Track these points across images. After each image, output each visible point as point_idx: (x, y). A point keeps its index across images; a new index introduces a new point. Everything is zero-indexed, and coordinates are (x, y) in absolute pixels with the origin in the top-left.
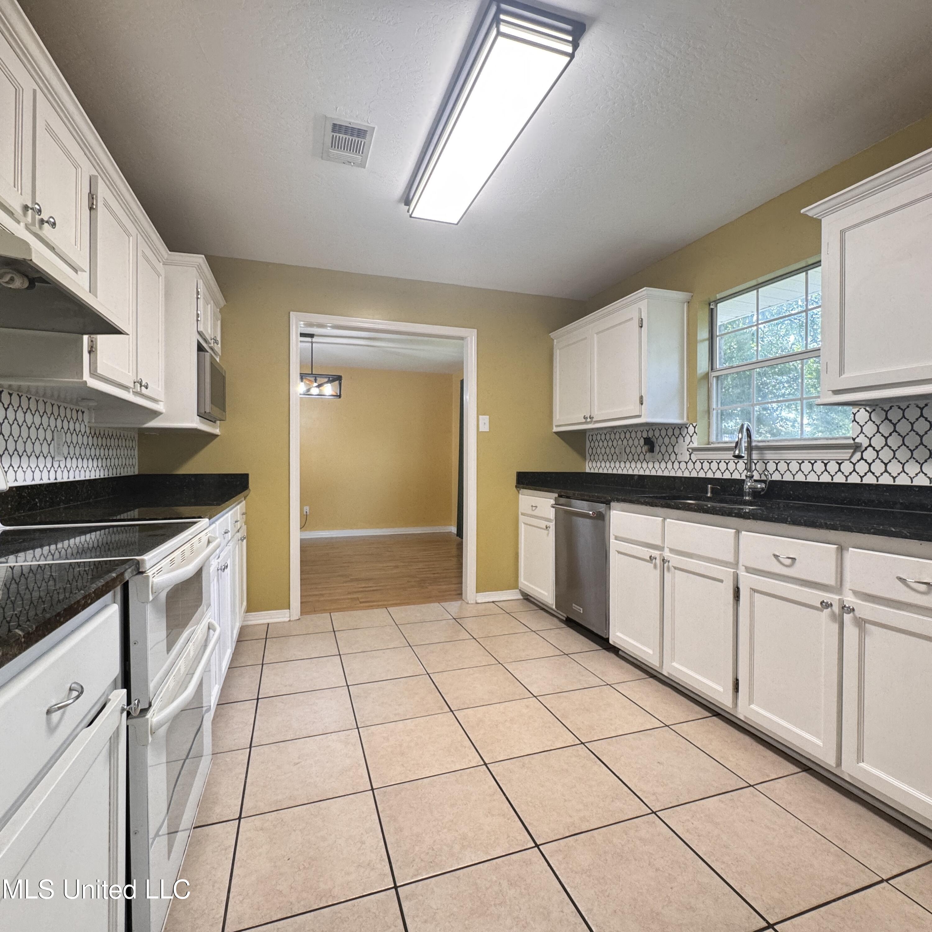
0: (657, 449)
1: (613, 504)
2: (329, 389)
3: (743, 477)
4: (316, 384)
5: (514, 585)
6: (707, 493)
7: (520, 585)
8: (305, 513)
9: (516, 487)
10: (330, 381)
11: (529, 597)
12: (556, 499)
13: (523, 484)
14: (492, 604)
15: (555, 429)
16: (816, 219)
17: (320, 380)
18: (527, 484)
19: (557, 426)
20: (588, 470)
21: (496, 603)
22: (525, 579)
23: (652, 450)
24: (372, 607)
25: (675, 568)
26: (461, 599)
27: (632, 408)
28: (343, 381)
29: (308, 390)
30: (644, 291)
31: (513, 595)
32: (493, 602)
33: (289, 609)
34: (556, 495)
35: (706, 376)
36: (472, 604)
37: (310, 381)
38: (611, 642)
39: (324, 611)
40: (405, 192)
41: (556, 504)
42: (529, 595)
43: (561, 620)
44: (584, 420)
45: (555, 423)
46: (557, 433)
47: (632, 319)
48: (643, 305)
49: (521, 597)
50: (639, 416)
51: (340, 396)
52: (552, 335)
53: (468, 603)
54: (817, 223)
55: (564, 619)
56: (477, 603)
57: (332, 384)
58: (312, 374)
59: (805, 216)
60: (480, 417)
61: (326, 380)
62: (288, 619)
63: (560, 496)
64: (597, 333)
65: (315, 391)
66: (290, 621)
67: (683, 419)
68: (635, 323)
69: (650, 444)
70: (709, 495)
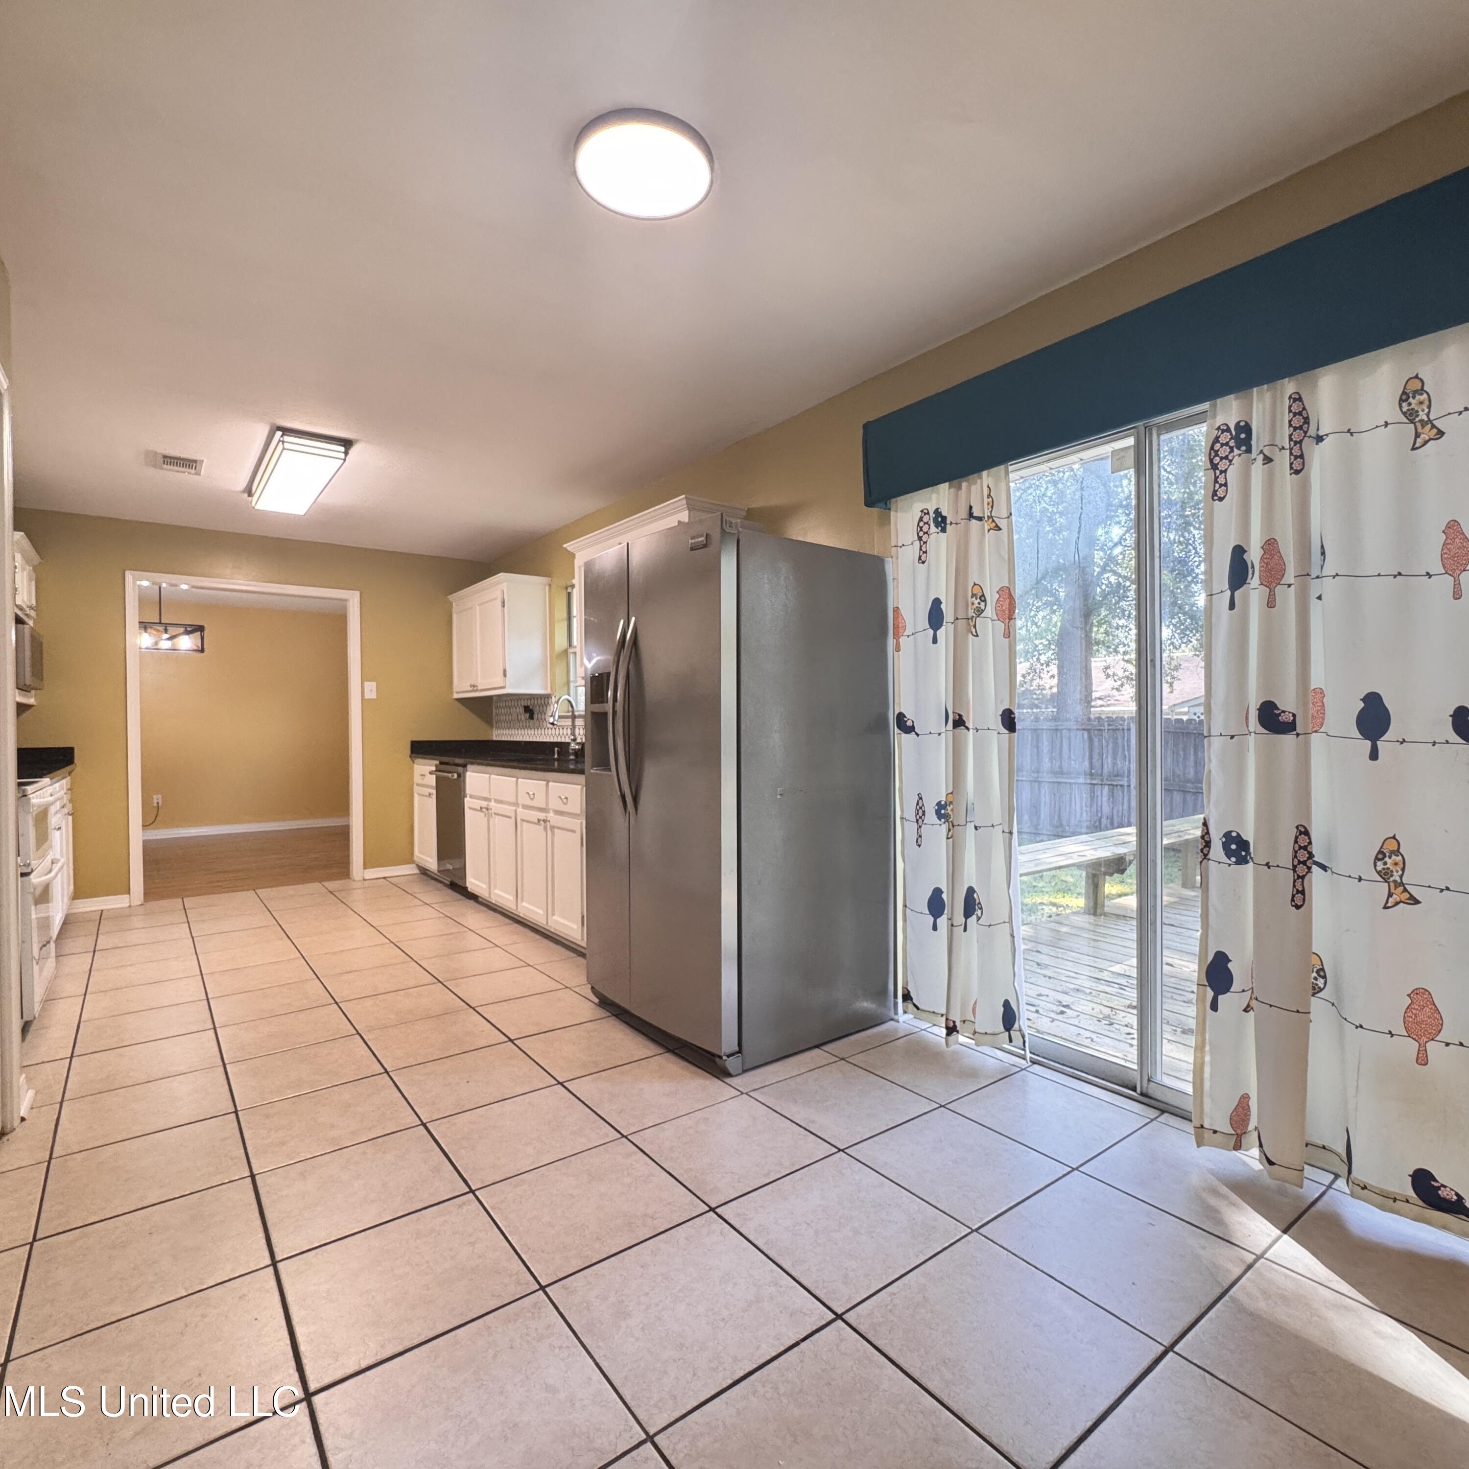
0: (535, 716)
1: (469, 767)
2: (186, 643)
3: (567, 740)
4: (166, 636)
5: (409, 859)
6: (554, 755)
7: (415, 858)
8: (155, 805)
9: (411, 757)
10: (188, 633)
11: (428, 872)
12: (436, 766)
13: (418, 753)
14: (383, 880)
15: (456, 696)
16: (572, 553)
17: (173, 631)
18: (423, 753)
19: (457, 693)
20: (494, 739)
21: (389, 879)
22: (420, 853)
23: (531, 717)
24: (237, 891)
25: (496, 814)
26: (349, 878)
27: (498, 681)
28: (206, 632)
29: (156, 643)
30: (502, 575)
31: (409, 870)
32: (384, 878)
33: (129, 894)
34: (437, 762)
35: (565, 653)
36: (359, 881)
37: (158, 631)
38: (469, 890)
39: (176, 897)
40: (247, 485)
41: (436, 771)
42: (428, 870)
43: (445, 885)
44: (471, 689)
45: (455, 689)
46: (458, 700)
47: (496, 599)
48: (504, 586)
49: (417, 871)
50: (504, 687)
51: (202, 650)
52: (451, 598)
53: (354, 880)
54: (573, 556)
55: (449, 883)
56: (365, 880)
57: (191, 635)
58: (160, 623)
59: (565, 549)
60: (366, 684)
61: (182, 630)
62: (128, 905)
63: (441, 763)
64: (479, 605)
65: (165, 644)
66: (130, 906)
67: (546, 689)
68: (499, 603)
69: (529, 711)
70: (556, 756)
